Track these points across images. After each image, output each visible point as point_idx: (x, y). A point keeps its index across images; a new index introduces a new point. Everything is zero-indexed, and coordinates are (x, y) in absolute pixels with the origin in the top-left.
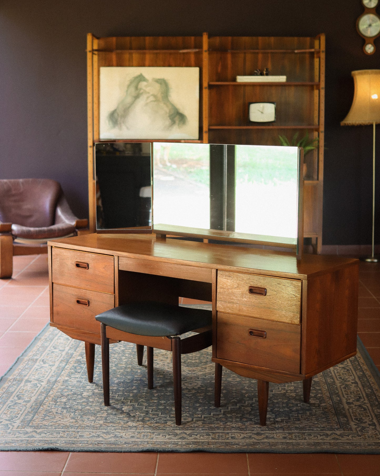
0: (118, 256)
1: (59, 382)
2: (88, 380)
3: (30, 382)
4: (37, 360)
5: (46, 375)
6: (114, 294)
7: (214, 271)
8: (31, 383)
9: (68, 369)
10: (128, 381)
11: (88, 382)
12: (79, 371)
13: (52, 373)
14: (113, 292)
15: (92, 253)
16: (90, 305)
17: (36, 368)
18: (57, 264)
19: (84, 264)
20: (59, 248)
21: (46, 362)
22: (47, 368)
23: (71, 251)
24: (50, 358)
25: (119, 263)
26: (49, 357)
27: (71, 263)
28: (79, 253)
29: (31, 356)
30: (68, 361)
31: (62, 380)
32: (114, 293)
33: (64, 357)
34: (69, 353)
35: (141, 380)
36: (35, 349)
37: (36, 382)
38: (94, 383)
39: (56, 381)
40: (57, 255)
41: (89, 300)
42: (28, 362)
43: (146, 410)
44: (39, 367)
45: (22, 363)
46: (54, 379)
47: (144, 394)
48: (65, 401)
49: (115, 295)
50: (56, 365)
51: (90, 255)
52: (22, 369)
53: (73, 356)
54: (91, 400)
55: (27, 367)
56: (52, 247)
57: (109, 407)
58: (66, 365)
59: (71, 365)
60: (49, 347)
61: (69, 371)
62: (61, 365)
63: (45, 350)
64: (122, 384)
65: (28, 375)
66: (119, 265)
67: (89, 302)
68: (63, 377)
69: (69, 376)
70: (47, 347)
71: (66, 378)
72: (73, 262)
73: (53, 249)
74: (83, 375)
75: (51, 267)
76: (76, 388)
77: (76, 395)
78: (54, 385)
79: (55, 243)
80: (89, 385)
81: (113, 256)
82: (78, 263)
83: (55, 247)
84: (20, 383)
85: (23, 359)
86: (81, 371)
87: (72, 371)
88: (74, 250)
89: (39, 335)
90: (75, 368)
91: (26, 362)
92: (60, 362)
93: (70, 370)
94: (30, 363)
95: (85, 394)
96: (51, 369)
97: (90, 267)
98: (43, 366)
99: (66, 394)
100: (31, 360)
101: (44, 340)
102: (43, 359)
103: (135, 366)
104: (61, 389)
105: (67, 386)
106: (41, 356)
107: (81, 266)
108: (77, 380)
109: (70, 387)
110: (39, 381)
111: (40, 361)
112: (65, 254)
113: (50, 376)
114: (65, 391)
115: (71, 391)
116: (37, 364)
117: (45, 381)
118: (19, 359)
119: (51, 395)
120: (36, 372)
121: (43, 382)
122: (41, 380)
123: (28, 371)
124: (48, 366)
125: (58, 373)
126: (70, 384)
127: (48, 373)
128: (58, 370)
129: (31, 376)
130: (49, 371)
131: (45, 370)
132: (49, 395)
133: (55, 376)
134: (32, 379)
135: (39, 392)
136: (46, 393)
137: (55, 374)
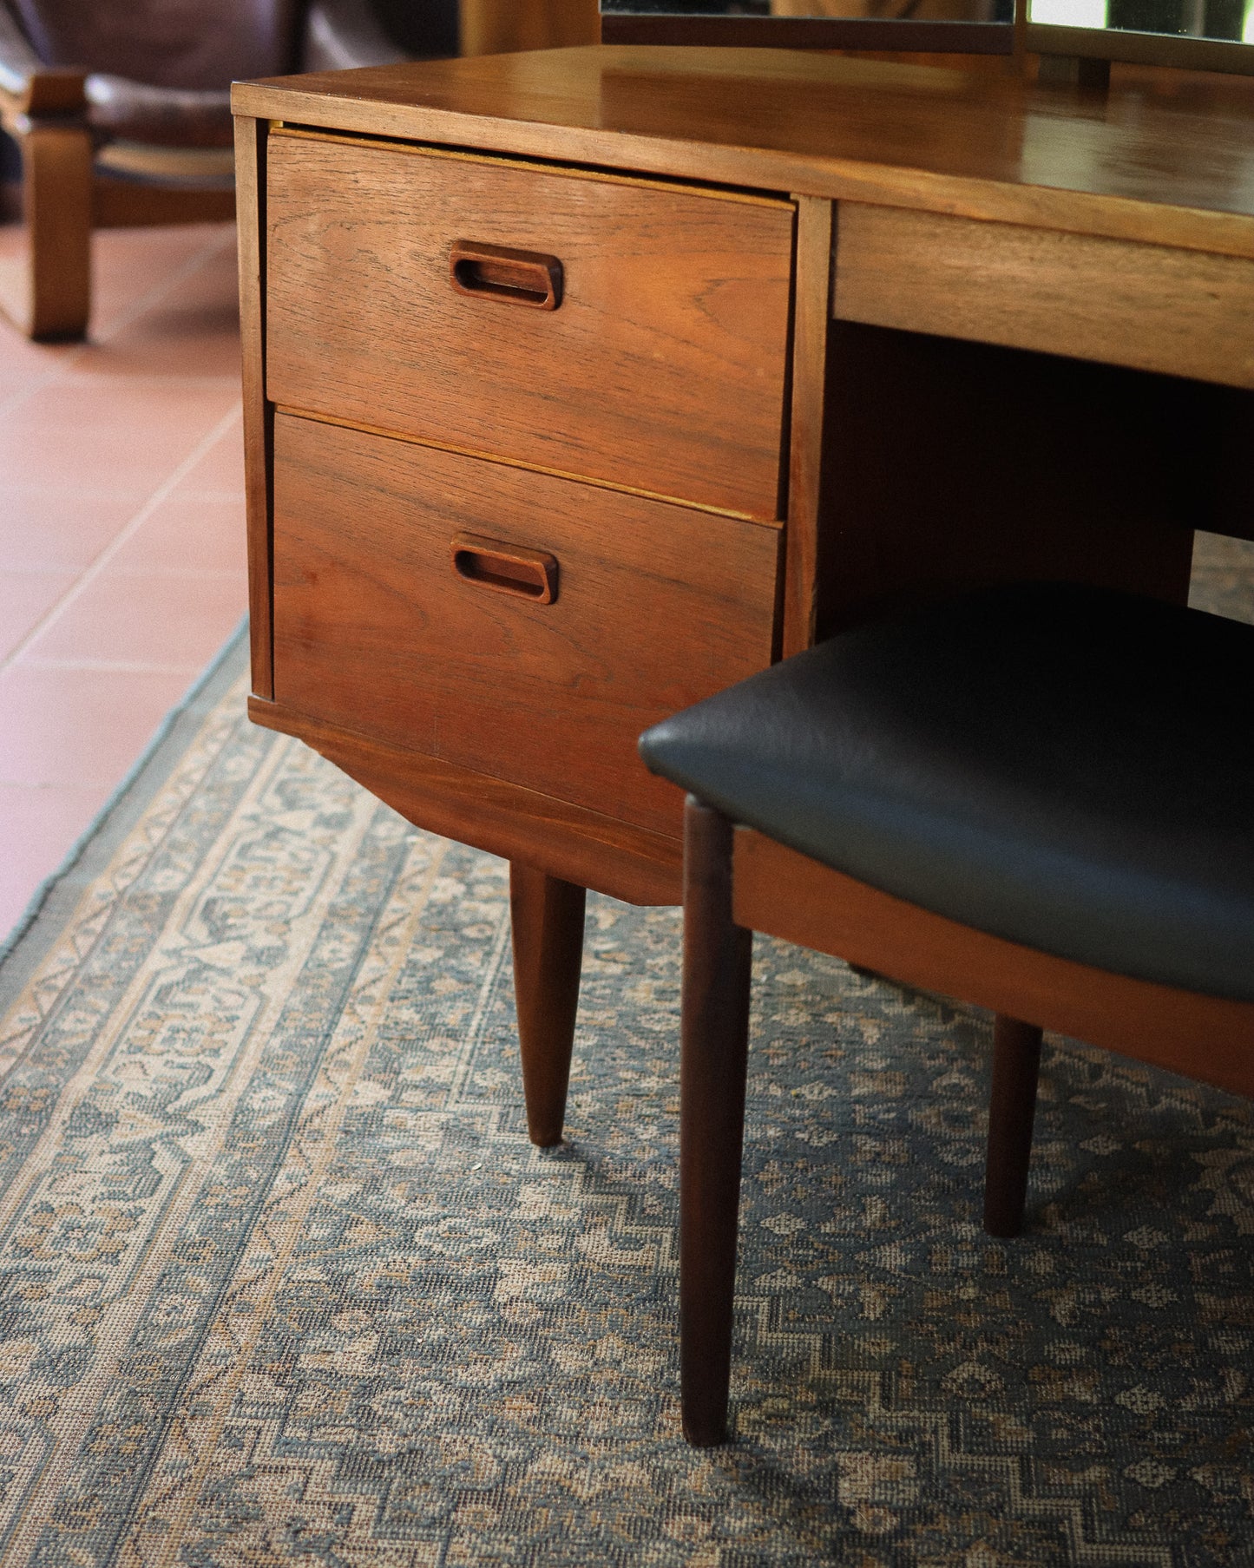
0: (835, 204)
1: (317, 1136)
2: (523, 1122)
3: (107, 1123)
4: (169, 900)
5: (226, 1056)
6: (780, 525)
8: (117, 1137)
9: (376, 991)
10: (815, 1142)
11: (525, 1140)
12: (453, 1018)
13: (267, 1039)
14: (773, 505)
15: (594, 175)
16: (565, 592)
17: (157, 974)
18: (306, 265)
19: (526, 265)
20: (324, 136)
21: (231, 921)
22: (234, 986)
23: (417, 161)
24: (257, 882)
25: (840, 262)
26: (248, 879)
27: (415, 255)
28: (480, 176)
29: (133, 861)
30: (377, 913)
31: (334, 1117)
32: (783, 513)
33: (347, 882)
34: (382, 845)
35: (903, 1128)
36: (165, 801)
37: (152, 1128)
38: (571, 1154)
39: (292, 1123)
40: (305, 189)
41: (558, 555)
42: (111, 918)
43: (1035, 1507)
44: (180, 974)
45: (70, 931)
46: (271, 1102)
47: (971, 1292)
48: (359, 1368)
49: (783, 533)
50: (292, 951)
51: (576, 187)
52: (65, 990)
53: (408, 869)
54: (568, 1360)
55: (96, 966)
56: (263, 126)
57: (724, 1456)
58: (361, 954)
59: (396, 957)
60: (254, 788)
61: (381, 1021)
62: (324, 953)
63: (228, 816)
64: (774, 1166)
65: (101, 1047)
66: (840, 284)
67: (554, 573)
68: (342, 1078)
69: (385, 1068)
70: (240, 789)
71: (370, 1094)
72: (434, 251)
73: (271, 141)
74: (482, 1066)
75: (257, 286)
76: (444, 1199)
77: (445, 1297)
78: (278, 1165)
79: (294, 93)
80: (537, 1179)
81: (783, 196)
82: (471, 255)
83: (288, 125)
84: (35, 1138)
85: (80, 895)
86: (467, 1019)
87: (407, 1014)
88: (437, 152)
89: (196, 696)
90: (426, 987)
91: (97, 925)
92: (324, 927)
93: (388, 1004)
94: (120, 926)
95: (516, 1281)
96: (262, 997)
97: (572, 286)
98: (205, 959)
99: (367, 1276)
100: (133, 900)
101: (223, 735)
102: (211, 893)
103: (834, 982)
104: (328, 1211)
105: (373, 1185)
106: (198, 864)
107: (491, 275)
108: (443, 1117)
109: (394, 1197)
110: (168, 1118)
111: (192, 912)
112: (364, 181)
113: (250, 1060)
114: (363, 1234)
115: (407, 1243)
116: (171, 938)
117: (214, 1116)
118: (53, 897)
119: (255, 1282)
120: (153, 1023)
121: (196, 1127)
122: (187, 1109)
123: (104, 1006)
124: (243, 959)
125: (311, 1040)
126: (397, 1159)
127: (241, 1027)
128: (310, 1005)
129: (119, 1058)
130: (246, 1014)
131: (217, 1005)
132: (234, 1287)
133: (288, 1062)
134: (119, 1097)
135: (162, 1245)
136: (218, 1254)
137: (288, 1046)
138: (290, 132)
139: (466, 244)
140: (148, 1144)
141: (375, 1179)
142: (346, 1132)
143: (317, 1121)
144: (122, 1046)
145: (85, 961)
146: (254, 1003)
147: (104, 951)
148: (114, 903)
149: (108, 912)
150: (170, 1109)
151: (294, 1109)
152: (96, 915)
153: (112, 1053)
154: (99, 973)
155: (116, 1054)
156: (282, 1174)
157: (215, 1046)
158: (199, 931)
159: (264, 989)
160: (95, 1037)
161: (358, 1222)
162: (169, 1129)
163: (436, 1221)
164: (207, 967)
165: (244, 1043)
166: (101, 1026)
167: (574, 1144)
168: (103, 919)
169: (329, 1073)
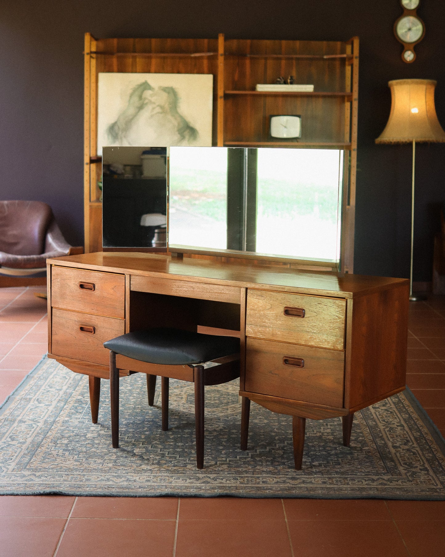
0: (130, 275)
1: (58, 423)
2: (91, 421)
3: (25, 422)
4: (30, 399)
5: (43, 415)
6: (125, 319)
7: (243, 290)
8: (26, 423)
9: (67, 409)
10: (138, 422)
11: (92, 423)
12: (81, 411)
13: (49, 414)
14: (124, 316)
15: (99, 272)
16: (96, 332)
17: (30, 407)
18: (58, 286)
19: (90, 285)
20: (60, 267)
21: (41, 401)
22: (43, 408)
23: (74, 270)
24: (46, 397)
25: (131, 283)
26: (44, 396)
27: (74, 284)
28: (83, 272)
29: (23, 395)
30: (67, 400)
31: (61, 421)
33: (62, 397)
34: (68, 392)
35: (153, 421)
36: (27, 387)
37: (31, 422)
38: (99, 424)
39: (54, 422)
40: (58, 275)
41: (95, 326)
42: (21, 401)
43: (161, 452)
44: (34, 407)
45: (13, 402)
46: (52, 420)
47: (158, 435)
48: (66, 443)
50: (53, 405)
51: (96, 273)
52: (14, 409)
53: (73, 395)
54: (97, 442)
55: (19, 406)
56: (51, 265)
57: (118, 449)
58: (65, 405)
59: (71, 405)
60: (43, 386)
61: (68, 412)
62: (58, 405)
63: (39, 389)
64: (131, 425)
65: (22, 415)
66: (131, 286)
67: (94, 329)
68: (62, 418)
69: (70, 416)
70: (41, 386)
71: (67, 419)
72: (77, 283)
73: (52, 267)
74: (85, 416)
75: (50, 289)
76: (79, 429)
77: (79, 437)
78: (52, 426)
79: (56, 260)
80: (93, 426)
81: (124, 274)
82: (82, 284)
84: (13, 424)
85: (14, 398)
86: (83, 411)
87: (73, 411)
88: (77, 269)
89: (31, 374)
90: (76, 408)
91: (18, 402)
92: (58, 402)
93: (70, 410)
94: (22, 402)
95: (89, 435)
96: (48, 410)
97: (96, 287)
98: (38, 406)
99: (67, 435)
100: (24, 399)
101: (37, 379)
102: (38, 398)
103: (146, 407)
104: (61, 430)
105: (67, 427)
106: (35, 395)
107: (85, 286)
108: (79, 421)
109: (71, 429)
110: (34, 421)
111: (35, 400)
112: (66, 273)
113: (47, 416)
114: (66, 432)
115: (73, 432)
116: (31, 403)
117: (42, 421)
118: (10, 398)
119: (50, 436)
120: (30, 412)
121: (39, 422)
122: (37, 420)
123: (21, 411)
124: (44, 405)
125: (57, 414)
126: (71, 425)
127: (45, 413)
128: (56, 410)
129: (25, 416)
130: (46, 411)
131: (40, 410)
132: (47, 436)
133: (53, 416)
134: (26, 419)
135: (35, 433)
136: (44, 434)
137: (53, 414)
138: (55, 266)
139: (81, 282)
140: (31, 424)
142: (63, 422)
143: (58, 421)
145: (17, 406)
148: (21, 399)
151: (55, 420)
157: (41, 414)
158: (36, 402)
163: (77, 430)
166: (21, 413)
169: (60, 417)
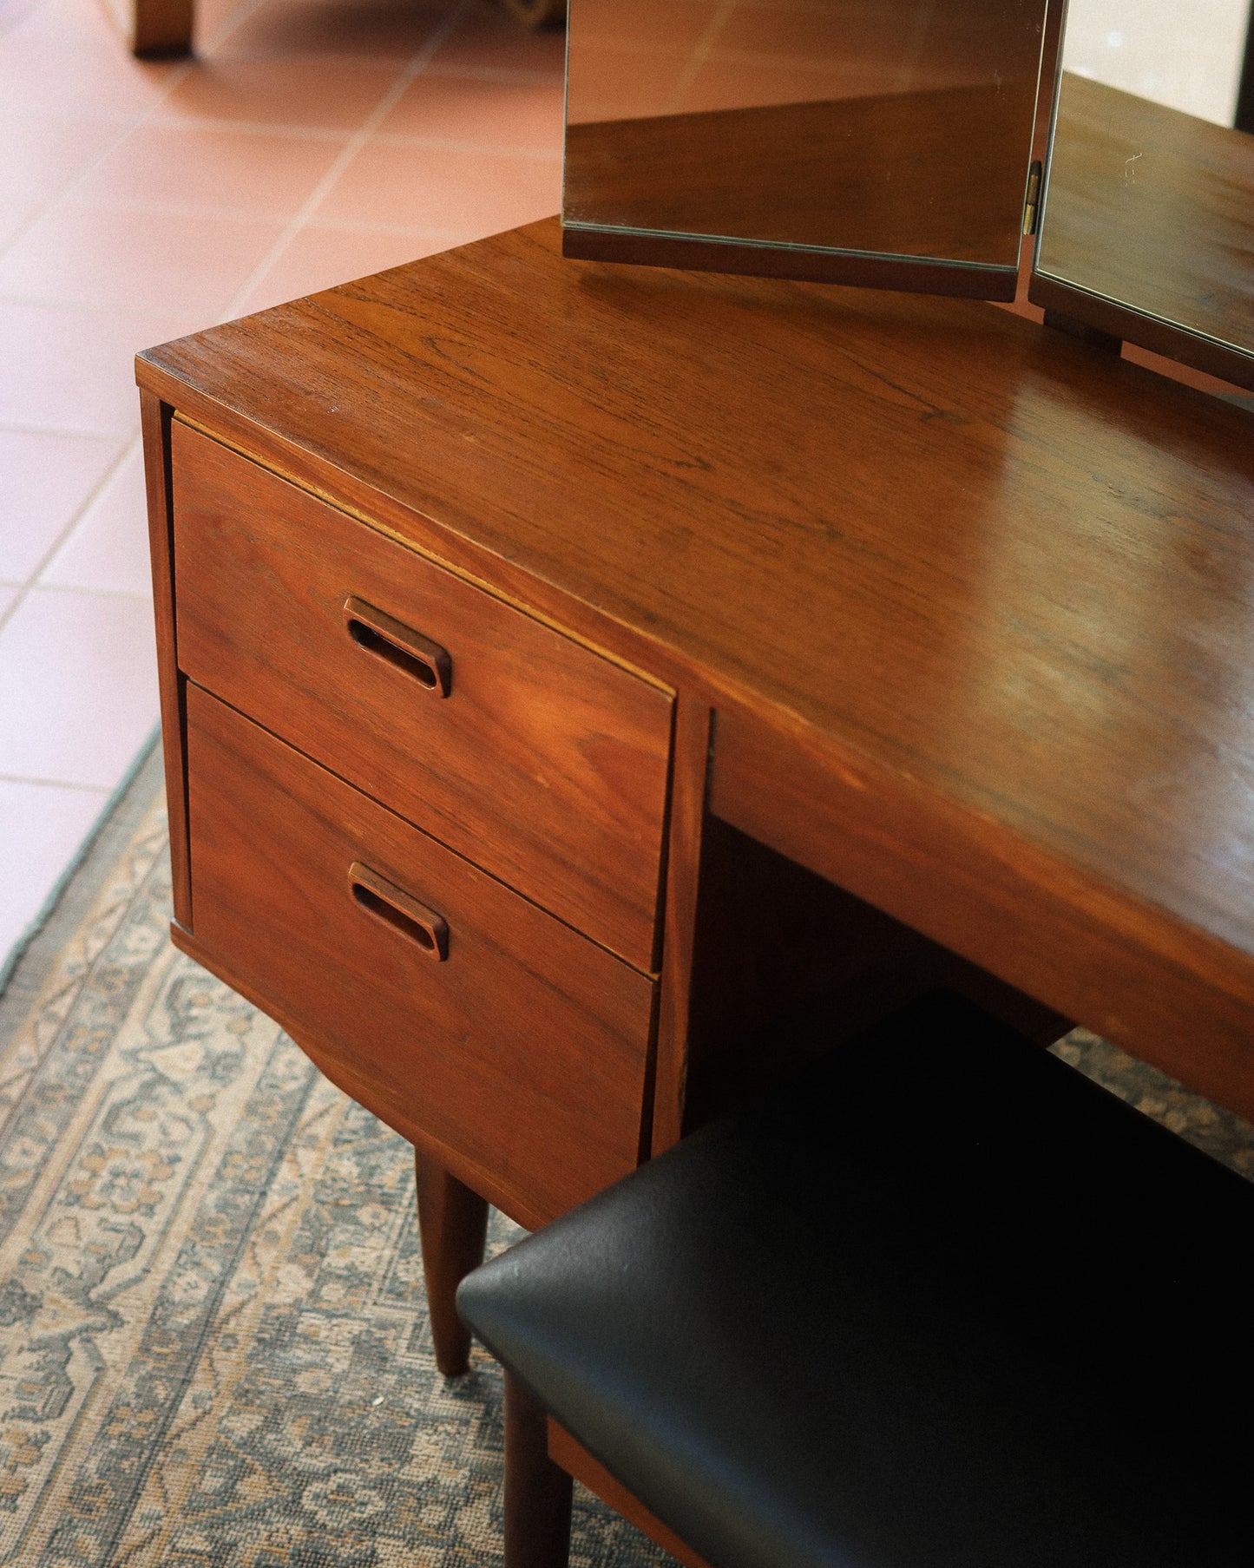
0: (713, 716)
1: (230, 1344)
3: (31, 1307)
4: (136, 977)
5: (162, 1213)
6: (655, 977)
8: (39, 1327)
9: (322, 1129)
11: (431, 1365)
12: (391, 1176)
13: (203, 1193)
14: (648, 957)
16: (454, 956)
17: (111, 1085)
19: (418, 644)
21: (194, 1012)
22: (183, 1109)
29: (112, 911)
32: (658, 965)
36: (156, 818)
37: (73, 1319)
38: (474, 1389)
39: (209, 1324)
41: (449, 920)
42: (77, 999)
44: (133, 1088)
45: (34, 1014)
46: (199, 1287)
49: (658, 984)
50: (249, 1061)
52: (17, 1105)
55: (53, 1071)
56: (167, 408)
61: (320, 1175)
65: (41, 1193)
66: (716, 783)
67: (444, 937)
68: (267, 1256)
69: (311, 1250)
71: (290, 1285)
72: (332, 599)
76: (340, 1446)
78: (186, 1382)
80: (433, 1423)
82: (364, 618)
85: (49, 966)
87: (348, 1168)
91: (61, 1008)
93: (330, 1149)
94: (84, 1012)
96: (209, 1129)
97: (461, 680)
98: (161, 1067)
99: (249, 1549)
100: (102, 976)
102: (180, 969)
104: (225, 1453)
105: (274, 1418)
108: (357, 1327)
109: (291, 1439)
110: (91, 1305)
111: (157, 996)
113: (182, 1226)
114: (253, 1489)
115: (292, 1508)
116: (131, 1035)
117: (134, 1308)
118: (24, 966)
119: (140, 1547)
120: (96, 1161)
121: (116, 1320)
122: (109, 1296)
123: (52, 1130)
124: (201, 1068)
125: (247, 1197)
126: (303, 1382)
127: (181, 1170)
128: (254, 1145)
129: (57, 1213)
130: (188, 1154)
131: (161, 1137)
132: (121, 1552)
133: (219, 1230)
134: (46, 1275)
135: (61, 1489)
136: (112, 1506)
137: (223, 1206)
140: (66, 1338)
141: (277, 1409)
142: (260, 1341)
143: (233, 1322)
144: (61, 1195)
145: (43, 1059)
146: (199, 1137)
147: (65, 1048)
148: (82, 978)
149: (74, 990)
150: (93, 1295)
151: (215, 1300)
152: (63, 993)
153: (49, 1204)
154: (54, 1081)
155: (55, 1205)
156: (191, 1392)
157: (152, 1201)
158: (161, 1022)
159: (213, 1117)
160: (37, 1176)
161: (252, 1471)
162: (90, 1320)
163: (325, 1476)
164: (162, 1079)
165: (181, 1197)
166: (45, 1161)
167: (479, 1374)
168: (68, 1000)
169: (257, 1250)
